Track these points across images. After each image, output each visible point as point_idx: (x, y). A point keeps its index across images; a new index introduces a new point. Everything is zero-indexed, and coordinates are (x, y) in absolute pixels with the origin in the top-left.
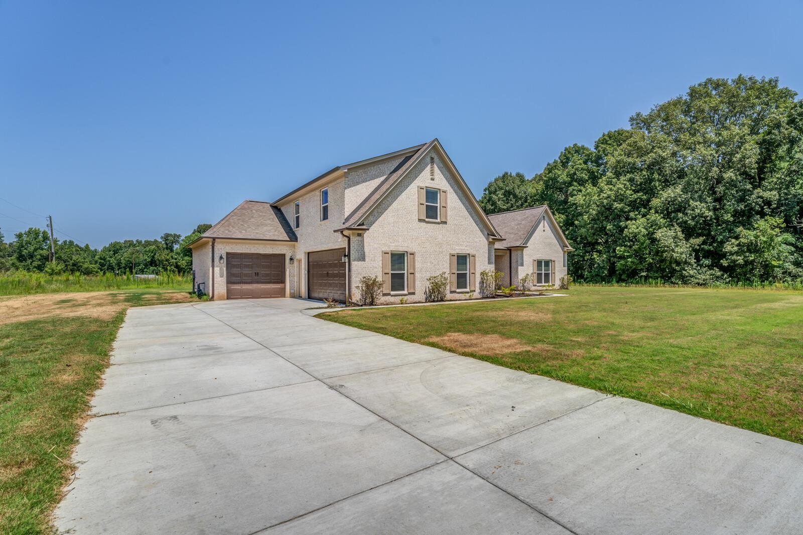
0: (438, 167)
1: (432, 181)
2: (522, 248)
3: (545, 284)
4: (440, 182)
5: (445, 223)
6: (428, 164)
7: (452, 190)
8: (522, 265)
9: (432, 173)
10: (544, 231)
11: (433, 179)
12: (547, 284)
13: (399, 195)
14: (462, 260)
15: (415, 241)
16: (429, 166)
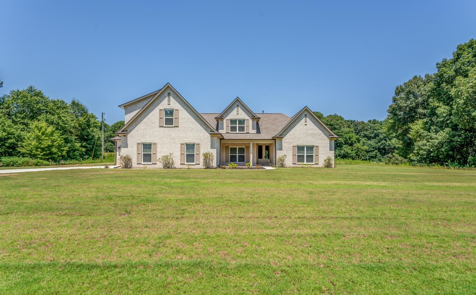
0: (173, 97)
1: (168, 106)
2: (280, 138)
3: (307, 163)
4: (174, 104)
5: (178, 127)
6: (165, 98)
7: (182, 108)
8: (281, 149)
9: (169, 101)
10: (306, 125)
11: (169, 104)
12: (302, 163)
13: (148, 115)
14: (190, 147)
15: (157, 137)
16: (167, 98)
